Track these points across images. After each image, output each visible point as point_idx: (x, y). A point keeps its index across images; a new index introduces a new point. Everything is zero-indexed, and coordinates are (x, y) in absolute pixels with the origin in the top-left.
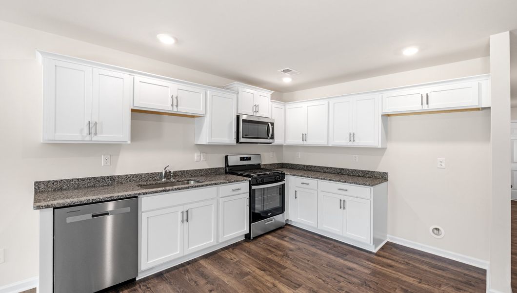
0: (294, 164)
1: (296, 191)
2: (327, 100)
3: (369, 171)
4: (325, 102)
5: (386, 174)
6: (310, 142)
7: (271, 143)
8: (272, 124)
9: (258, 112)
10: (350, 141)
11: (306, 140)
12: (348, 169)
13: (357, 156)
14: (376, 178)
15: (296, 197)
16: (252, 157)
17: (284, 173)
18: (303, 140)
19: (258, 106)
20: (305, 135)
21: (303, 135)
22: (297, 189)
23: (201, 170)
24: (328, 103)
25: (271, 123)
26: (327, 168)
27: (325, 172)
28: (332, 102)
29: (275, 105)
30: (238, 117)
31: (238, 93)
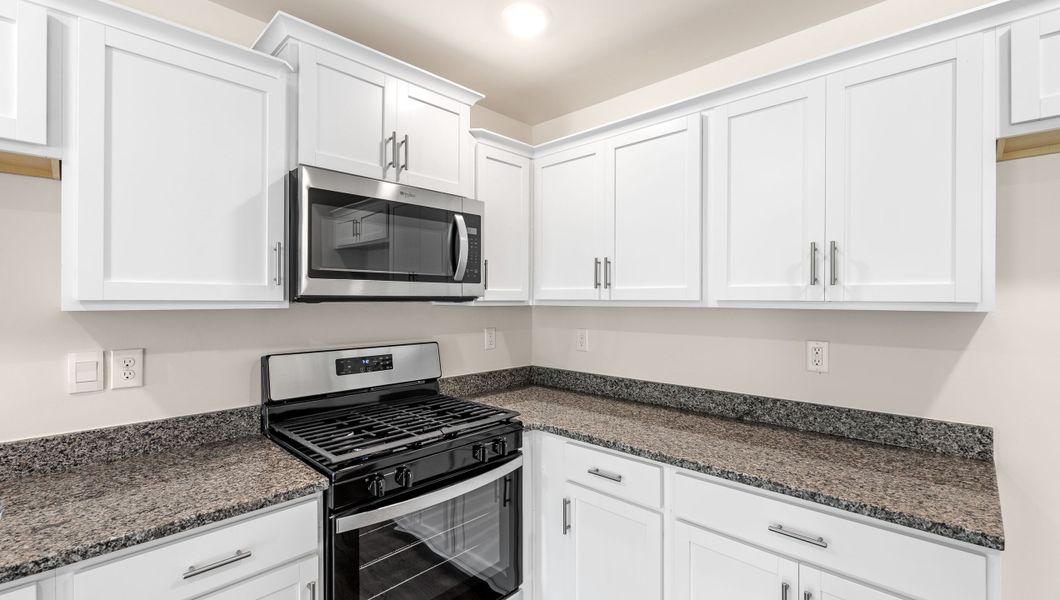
0: (569, 373)
1: (566, 503)
2: (697, 108)
3: (891, 417)
4: (690, 120)
5: (986, 435)
6: (626, 289)
7: (471, 299)
8: (474, 221)
9: (405, 166)
10: (814, 281)
11: (607, 285)
12: (784, 403)
13: (824, 345)
14: (928, 451)
15: (566, 527)
16: (399, 354)
17: (520, 423)
18: (597, 285)
19: (405, 141)
20: (607, 262)
21: (597, 262)
22: (572, 493)
23: (102, 435)
24: (703, 122)
25: (466, 216)
26: (692, 392)
27: (685, 410)
28: (716, 116)
29: (486, 148)
30: (293, 180)
31: (297, 70)
